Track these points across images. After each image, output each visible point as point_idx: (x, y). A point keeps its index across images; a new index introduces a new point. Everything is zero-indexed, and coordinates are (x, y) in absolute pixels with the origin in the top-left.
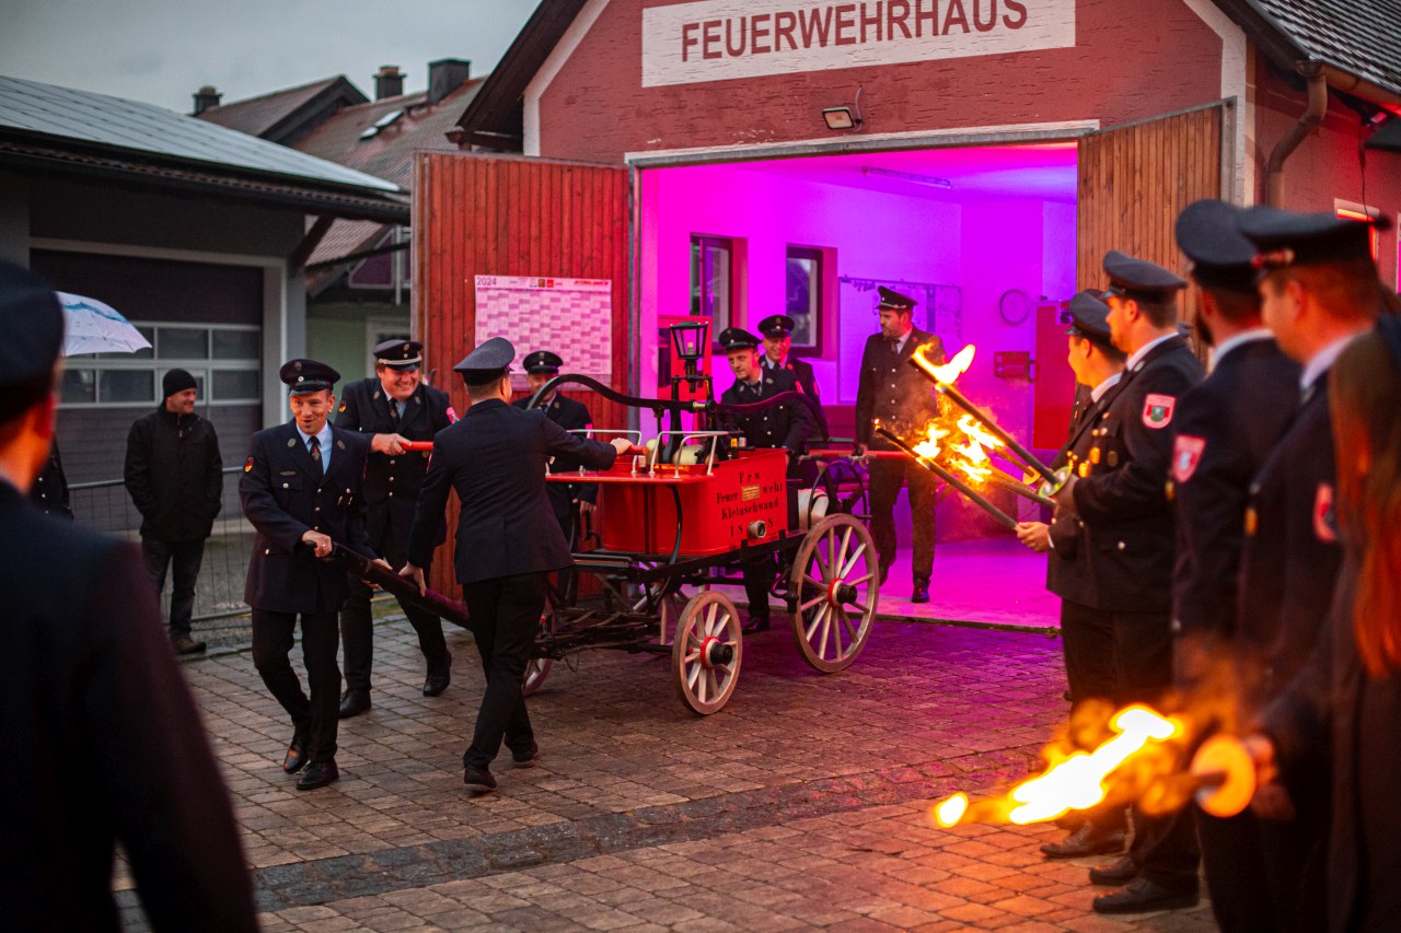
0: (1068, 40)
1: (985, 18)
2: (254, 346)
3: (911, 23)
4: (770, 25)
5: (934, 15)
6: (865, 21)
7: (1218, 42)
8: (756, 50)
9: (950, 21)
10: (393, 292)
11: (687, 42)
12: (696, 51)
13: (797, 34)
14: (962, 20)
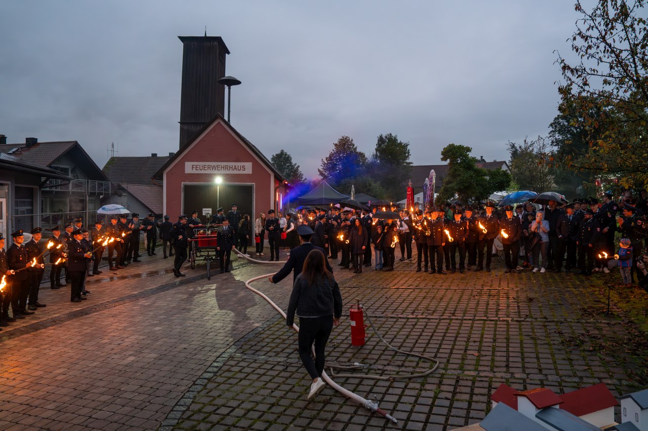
0: (251, 173)
1: (239, 169)
2: (32, 204)
3: (228, 168)
4: (207, 167)
5: (232, 168)
6: (222, 168)
7: (270, 175)
8: (204, 170)
9: (234, 169)
10: (69, 192)
11: (193, 168)
12: (194, 169)
13: (211, 168)
14: (236, 169)
